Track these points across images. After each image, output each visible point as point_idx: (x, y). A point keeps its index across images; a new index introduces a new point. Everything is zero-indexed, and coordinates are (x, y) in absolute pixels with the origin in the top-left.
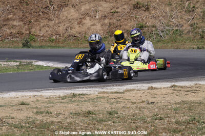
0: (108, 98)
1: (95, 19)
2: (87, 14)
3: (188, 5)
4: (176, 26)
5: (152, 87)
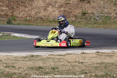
0: (54, 59)
1: (55, 8)
2: (50, 4)
4: (107, 14)
5: (84, 52)
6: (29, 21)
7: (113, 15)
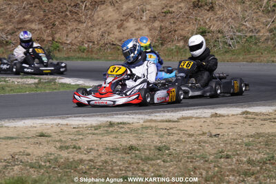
0: (157, 129)
1: (141, 22)
2: (131, 15)
3: (267, 3)
4: (250, 31)
5: (216, 114)
6: (88, 51)
7: (264, 33)
